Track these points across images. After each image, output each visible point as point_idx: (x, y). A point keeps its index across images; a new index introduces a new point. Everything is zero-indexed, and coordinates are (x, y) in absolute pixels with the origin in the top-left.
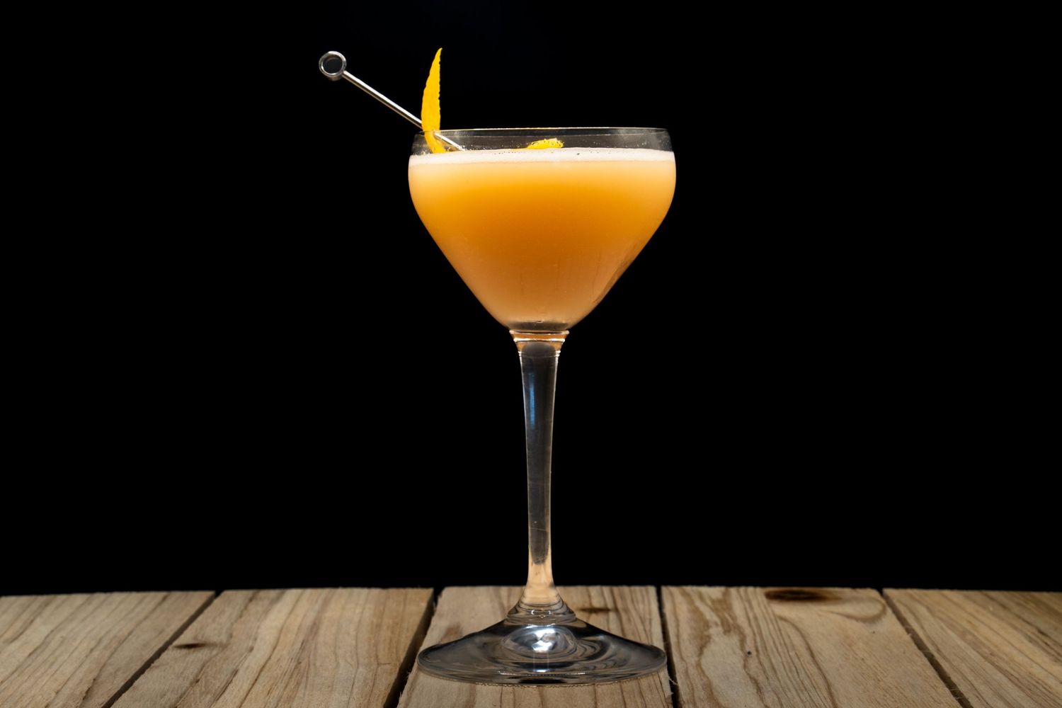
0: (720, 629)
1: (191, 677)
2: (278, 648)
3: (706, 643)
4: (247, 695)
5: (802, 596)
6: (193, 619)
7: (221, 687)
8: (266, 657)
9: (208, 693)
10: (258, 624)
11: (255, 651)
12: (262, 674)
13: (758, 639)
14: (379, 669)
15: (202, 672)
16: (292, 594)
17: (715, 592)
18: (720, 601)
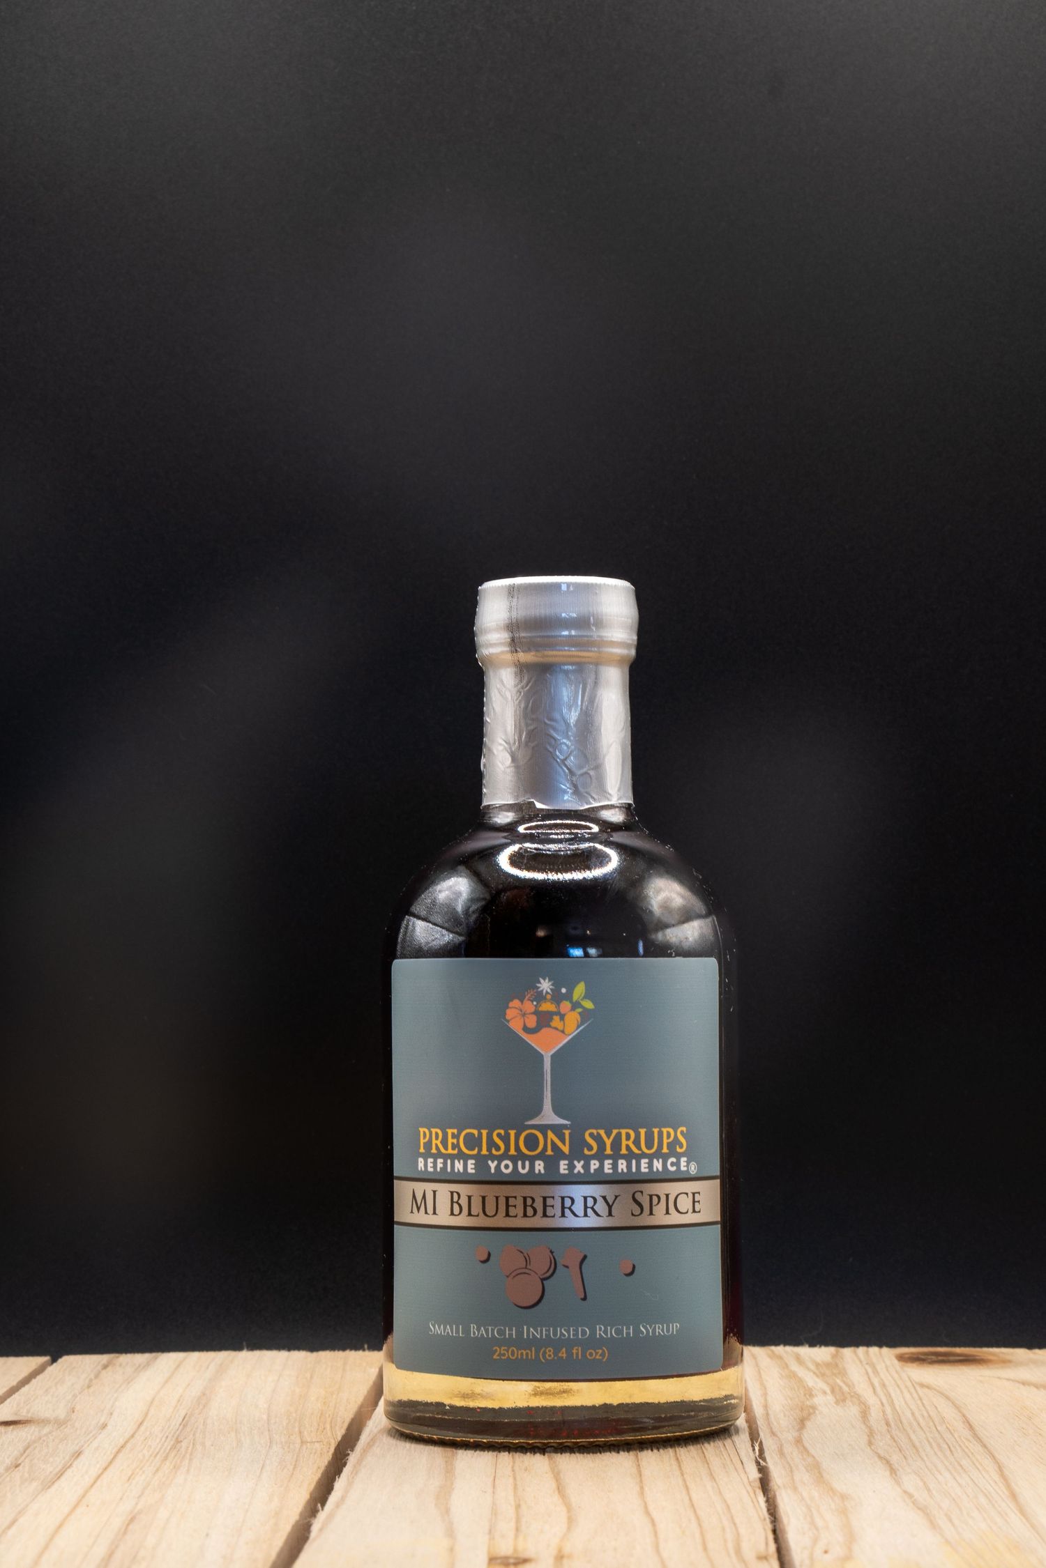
0: (830, 1398)
1: (8, 1462)
2: (145, 1424)
3: (810, 1414)
4: (95, 1482)
5: (951, 1358)
6: (13, 1391)
7: (54, 1472)
8: (127, 1435)
9: (33, 1479)
10: (115, 1395)
11: (109, 1427)
12: (121, 1455)
13: (888, 1410)
14: (304, 1447)
15: (26, 1454)
16: (168, 1361)
17: (823, 1353)
18: (828, 1365)
